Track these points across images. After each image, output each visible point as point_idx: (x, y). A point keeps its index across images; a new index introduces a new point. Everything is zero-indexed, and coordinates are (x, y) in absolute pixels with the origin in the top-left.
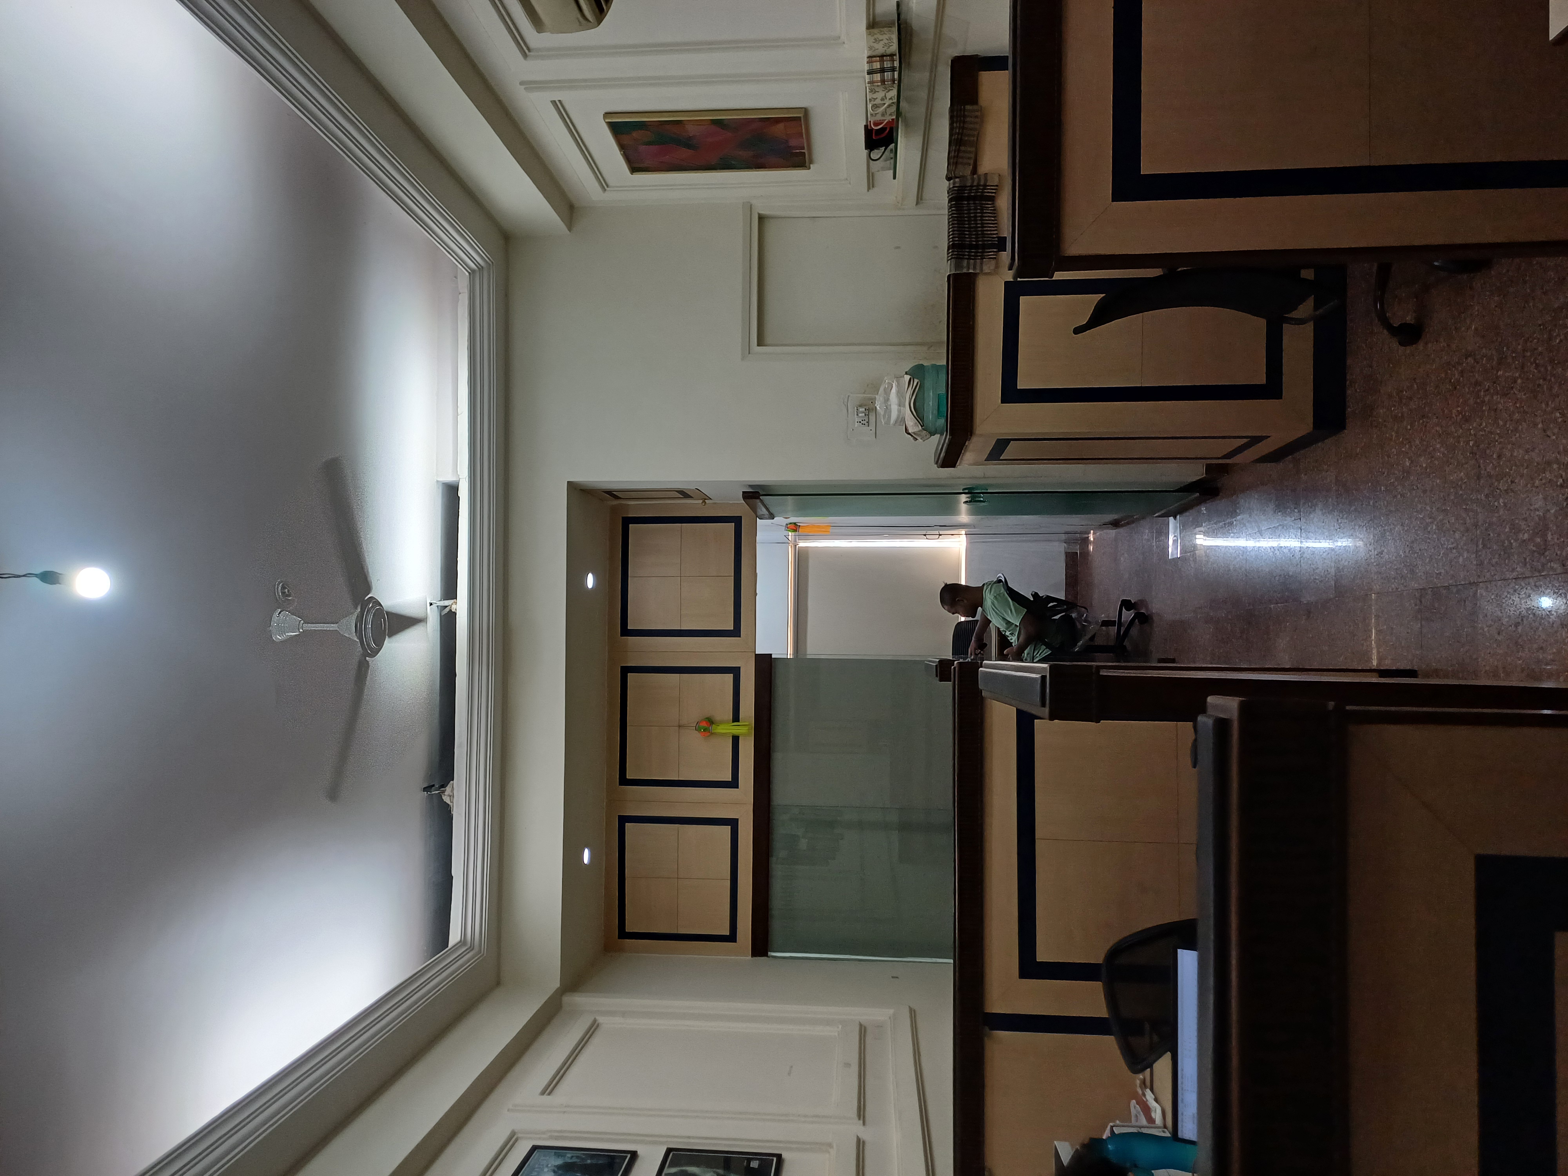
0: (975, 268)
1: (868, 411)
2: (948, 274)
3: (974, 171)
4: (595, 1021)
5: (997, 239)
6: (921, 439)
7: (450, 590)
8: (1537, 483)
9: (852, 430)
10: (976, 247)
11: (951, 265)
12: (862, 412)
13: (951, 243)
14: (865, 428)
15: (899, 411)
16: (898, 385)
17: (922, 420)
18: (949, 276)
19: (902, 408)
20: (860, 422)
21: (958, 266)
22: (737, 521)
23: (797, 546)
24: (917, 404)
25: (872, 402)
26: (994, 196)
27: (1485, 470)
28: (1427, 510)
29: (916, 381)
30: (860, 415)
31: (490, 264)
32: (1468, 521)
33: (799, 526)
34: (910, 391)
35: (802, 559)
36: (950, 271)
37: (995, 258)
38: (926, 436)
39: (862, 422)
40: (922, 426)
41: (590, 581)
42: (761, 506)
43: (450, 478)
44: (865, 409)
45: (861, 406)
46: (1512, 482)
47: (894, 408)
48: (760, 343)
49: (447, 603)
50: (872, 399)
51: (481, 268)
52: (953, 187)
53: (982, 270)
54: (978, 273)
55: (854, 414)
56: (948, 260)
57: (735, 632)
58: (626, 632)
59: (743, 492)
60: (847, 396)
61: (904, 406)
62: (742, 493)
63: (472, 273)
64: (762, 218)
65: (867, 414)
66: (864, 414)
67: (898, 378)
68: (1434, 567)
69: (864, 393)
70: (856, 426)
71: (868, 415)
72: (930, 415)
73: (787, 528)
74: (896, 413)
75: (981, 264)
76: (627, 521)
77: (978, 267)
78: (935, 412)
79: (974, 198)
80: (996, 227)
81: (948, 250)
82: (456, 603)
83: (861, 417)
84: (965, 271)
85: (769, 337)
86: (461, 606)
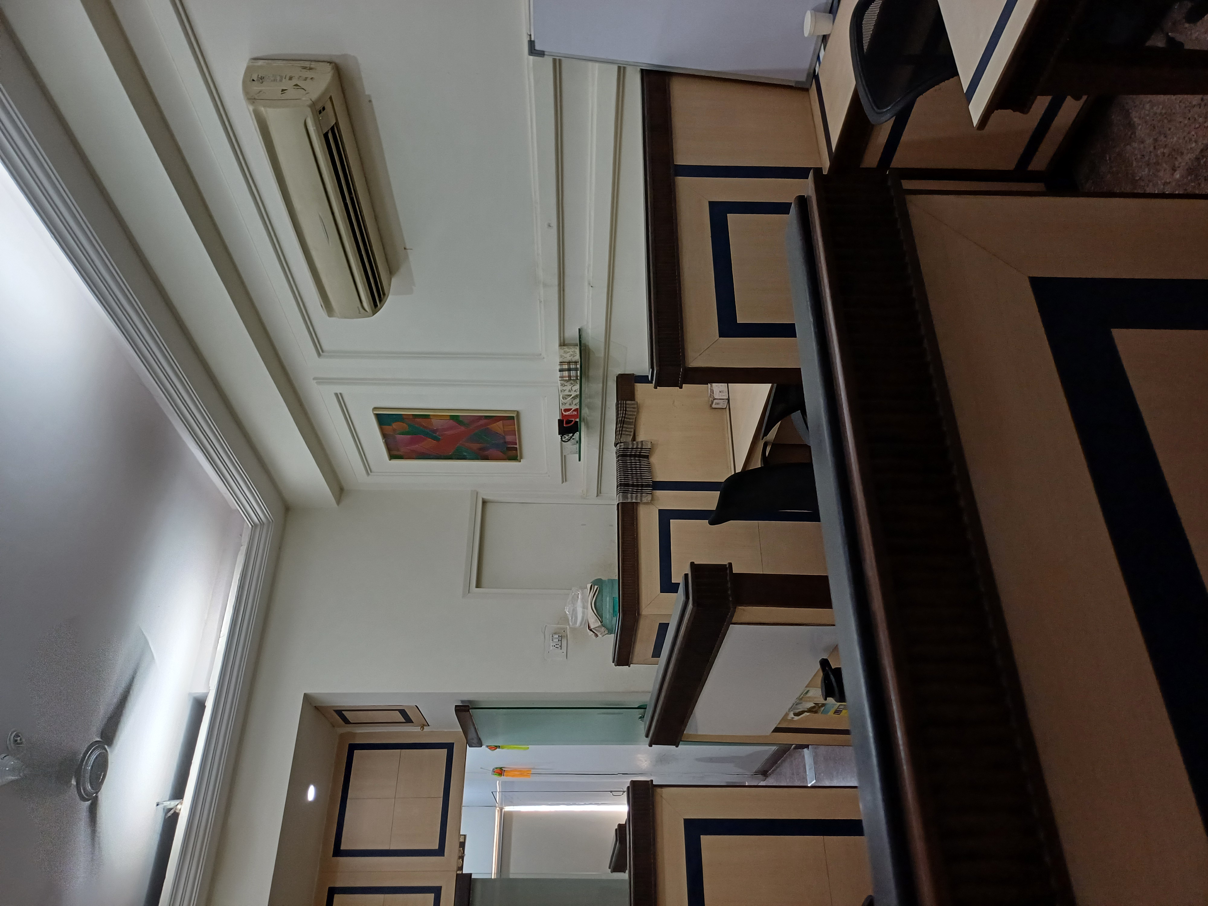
0: (636, 499)
1: (561, 638)
2: (618, 503)
3: (634, 439)
5: (651, 482)
6: (601, 634)
7: (178, 793)
9: (548, 652)
10: (637, 486)
11: (619, 497)
12: (556, 638)
13: (619, 483)
14: (559, 651)
15: (583, 613)
16: (582, 594)
17: (602, 617)
18: (618, 504)
19: (585, 610)
20: (554, 646)
21: (625, 497)
22: (450, 747)
23: (503, 810)
24: (597, 604)
25: (564, 631)
26: (648, 455)
29: (596, 587)
30: (555, 640)
31: (270, 522)
33: (504, 770)
34: (592, 594)
35: (507, 820)
36: (619, 501)
37: (651, 494)
38: (605, 631)
39: (556, 646)
40: (601, 623)
41: (311, 794)
42: (471, 723)
43: (199, 692)
44: (559, 636)
45: (555, 634)
47: (580, 610)
48: (478, 585)
49: (173, 803)
50: (564, 629)
51: (262, 524)
52: (620, 449)
53: (641, 500)
54: (639, 502)
55: (550, 640)
56: (617, 495)
57: (440, 852)
58: (338, 852)
59: (456, 706)
60: (544, 626)
61: (587, 609)
62: (454, 707)
63: (254, 526)
64: (484, 502)
65: (560, 640)
66: (558, 640)
67: (583, 588)
69: (558, 624)
70: (551, 649)
71: (561, 641)
72: (607, 614)
73: (494, 772)
74: (581, 615)
75: (641, 496)
76: (353, 748)
77: (639, 499)
78: (611, 611)
79: (635, 456)
80: (651, 478)
81: (617, 487)
82: (181, 803)
83: (556, 642)
84: (629, 501)
85: (485, 580)
86: (184, 808)
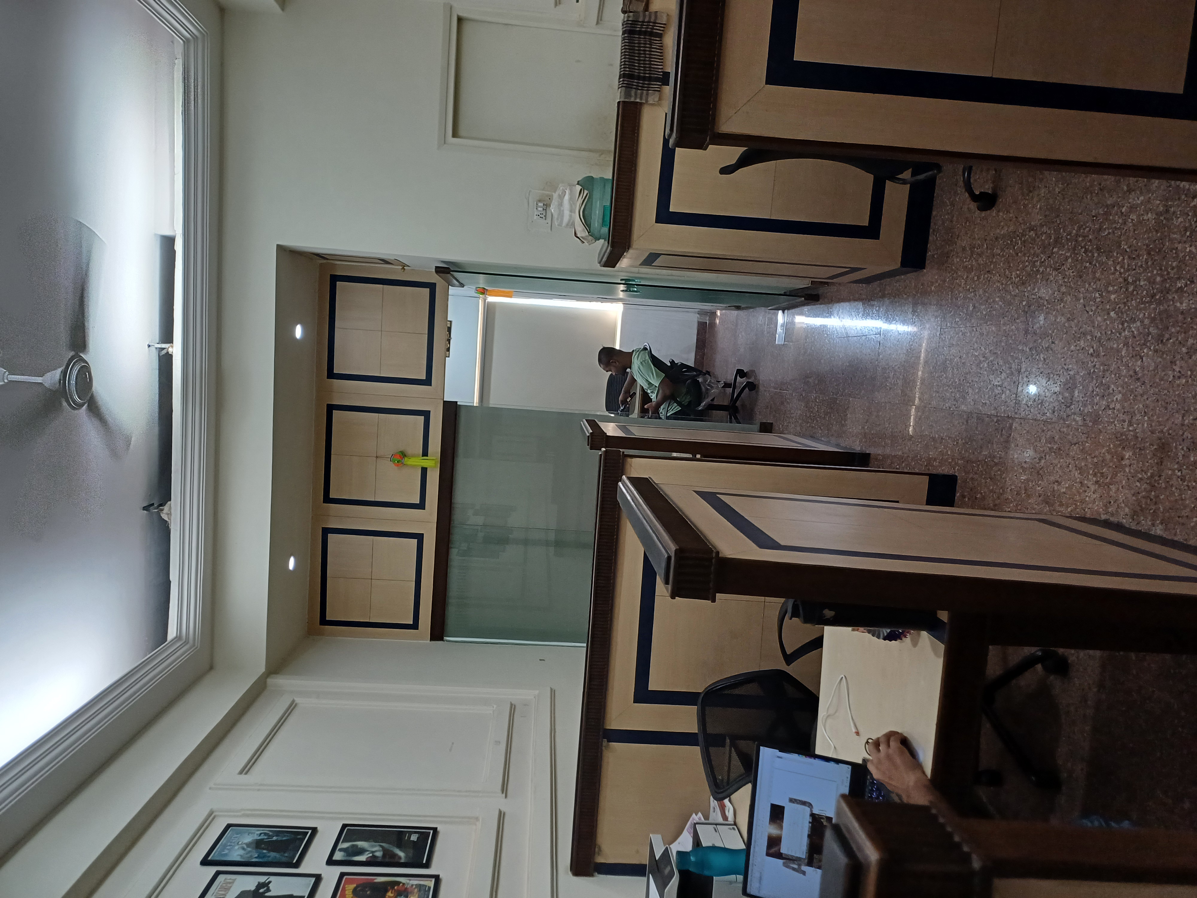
0: (641, 99)
1: (545, 206)
2: (618, 101)
3: (646, 8)
4: (293, 701)
5: (662, 74)
6: (587, 243)
7: (167, 336)
8: (1072, 347)
9: (531, 222)
10: (644, 79)
11: (621, 93)
12: (541, 207)
13: (622, 73)
14: (542, 221)
15: (570, 216)
16: (571, 193)
17: (590, 227)
18: (619, 102)
19: (573, 214)
20: (539, 215)
21: (627, 94)
22: (432, 287)
23: (487, 301)
24: (586, 212)
25: (550, 199)
26: (662, 34)
27: (1033, 328)
28: (982, 350)
29: (586, 192)
30: (539, 209)
31: (203, 34)
32: (1013, 366)
33: (487, 290)
34: (580, 200)
35: (490, 311)
36: (620, 98)
37: (659, 91)
38: (592, 241)
39: (540, 215)
40: (589, 233)
41: (299, 332)
42: (451, 278)
43: (168, 233)
44: (544, 204)
45: (540, 201)
46: (1053, 343)
47: (567, 213)
48: (455, 135)
49: (164, 346)
50: (550, 196)
51: (195, 38)
52: (628, 21)
53: (647, 101)
54: (644, 103)
55: (534, 208)
56: (619, 88)
57: (428, 382)
58: (331, 375)
59: (436, 267)
60: (528, 191)
61: (575, 212)
62: (434, 268)
63: (186, 42)
64: (460, 20)
65: (545, 208)
66: (542, 209)
67: (571, 186)
68: (981, 397)
69: (543, 189)
70: (535, 218)
71: (546, 210)
72: (596, 223)
73: (477, 291)
74: (568, 217)
75: (647, 94)
76: (335, 279)
77: (644, 98)
78: (601, 221)
79: (645, 33)
80: (662, 62)
81: (620, 78)
82: (172, 347)
83: (540, 211)
84: (632, 100)
85: (463, 130)
86: (176, 350)
